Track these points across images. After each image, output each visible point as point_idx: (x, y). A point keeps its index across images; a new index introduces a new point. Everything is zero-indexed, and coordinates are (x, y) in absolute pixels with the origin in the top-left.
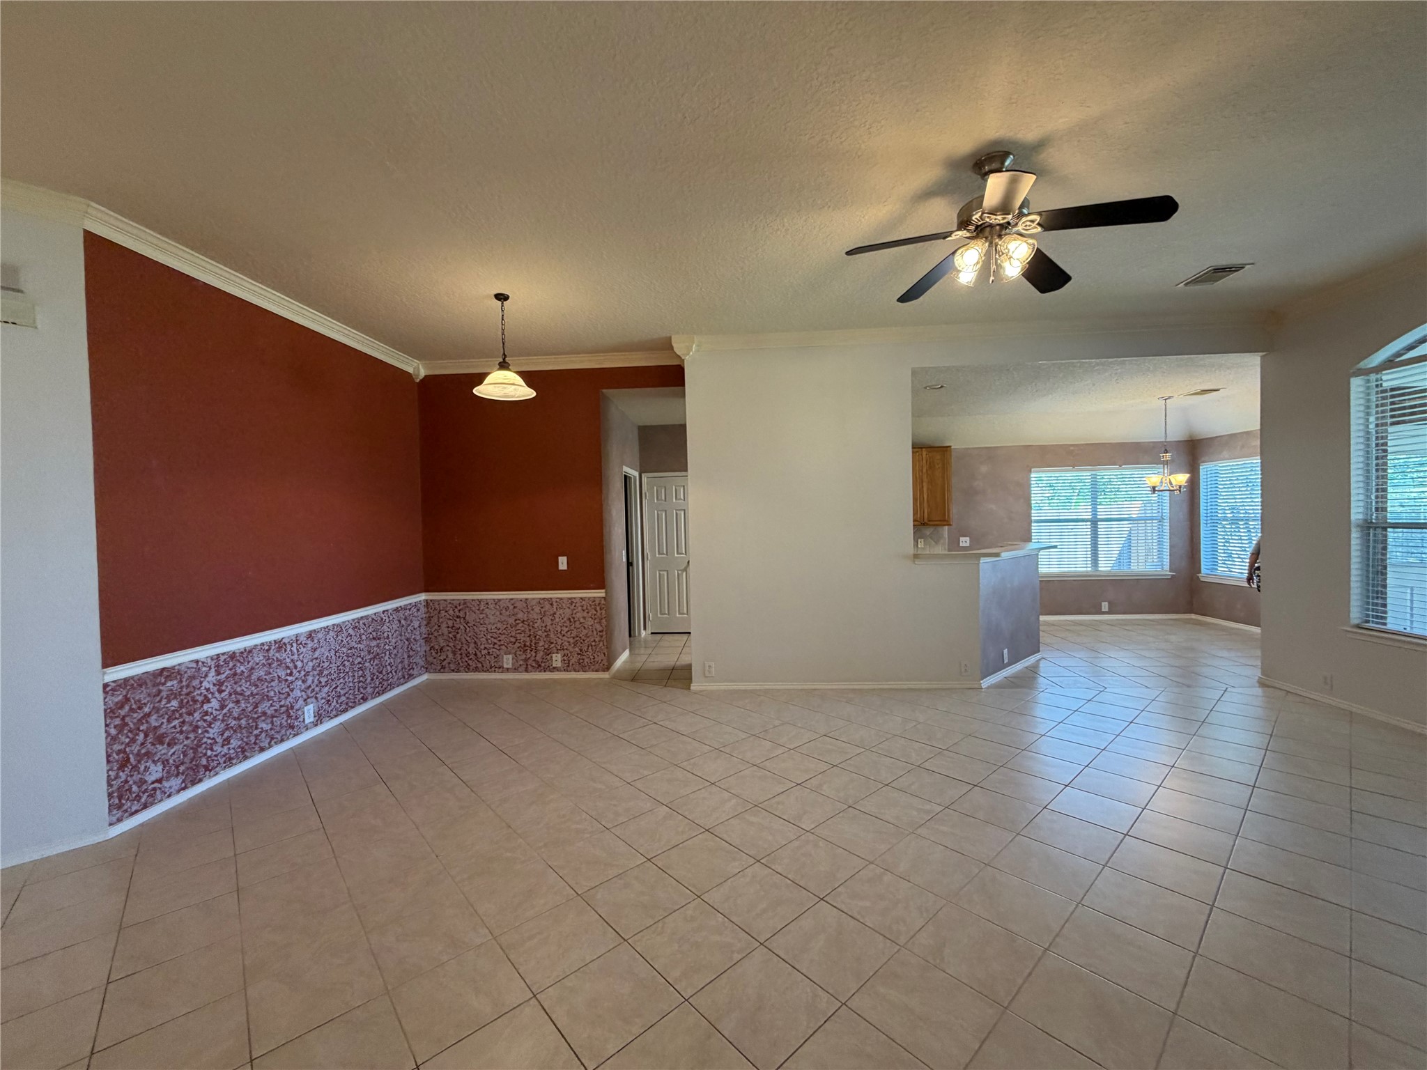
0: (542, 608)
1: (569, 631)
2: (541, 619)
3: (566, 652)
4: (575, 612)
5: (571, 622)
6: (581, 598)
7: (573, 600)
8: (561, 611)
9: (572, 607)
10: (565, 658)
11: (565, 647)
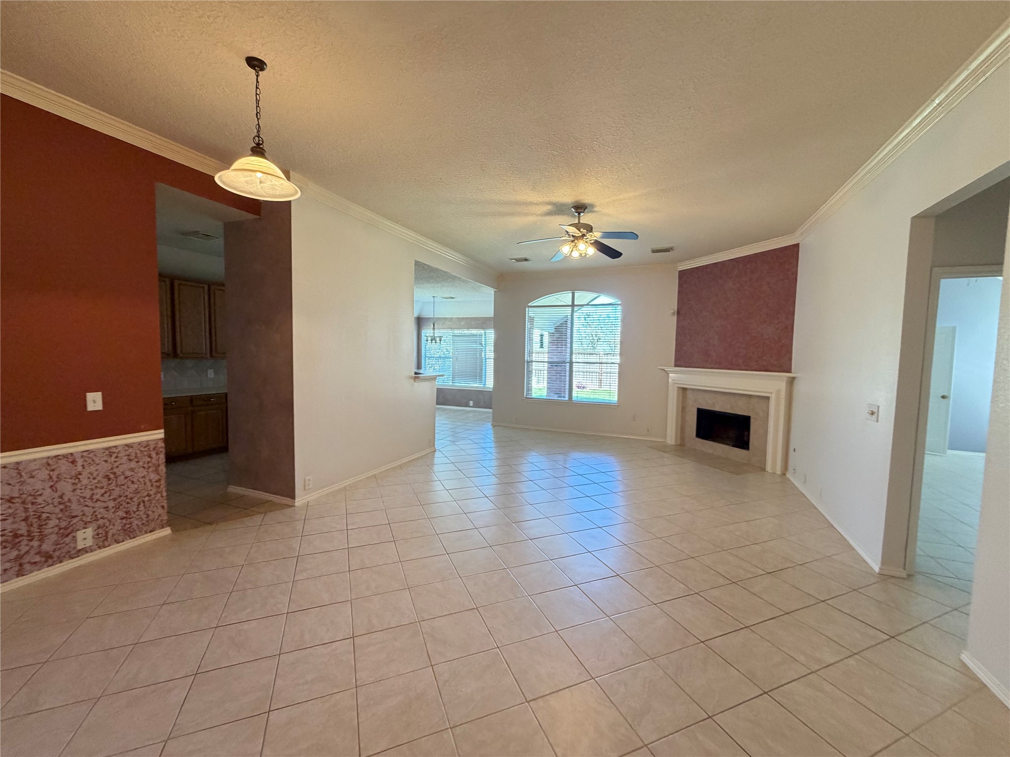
0: (53, 470)
1: (106, 492)
2: (51, 487)
3: (101, 522)
4: (116, 464)
5: (109, 479)
6: (127, 445)
7: (114, 450)
8: (93, 468)
9: (113, 459)
10: (100, 531)
11: (99, 516)
